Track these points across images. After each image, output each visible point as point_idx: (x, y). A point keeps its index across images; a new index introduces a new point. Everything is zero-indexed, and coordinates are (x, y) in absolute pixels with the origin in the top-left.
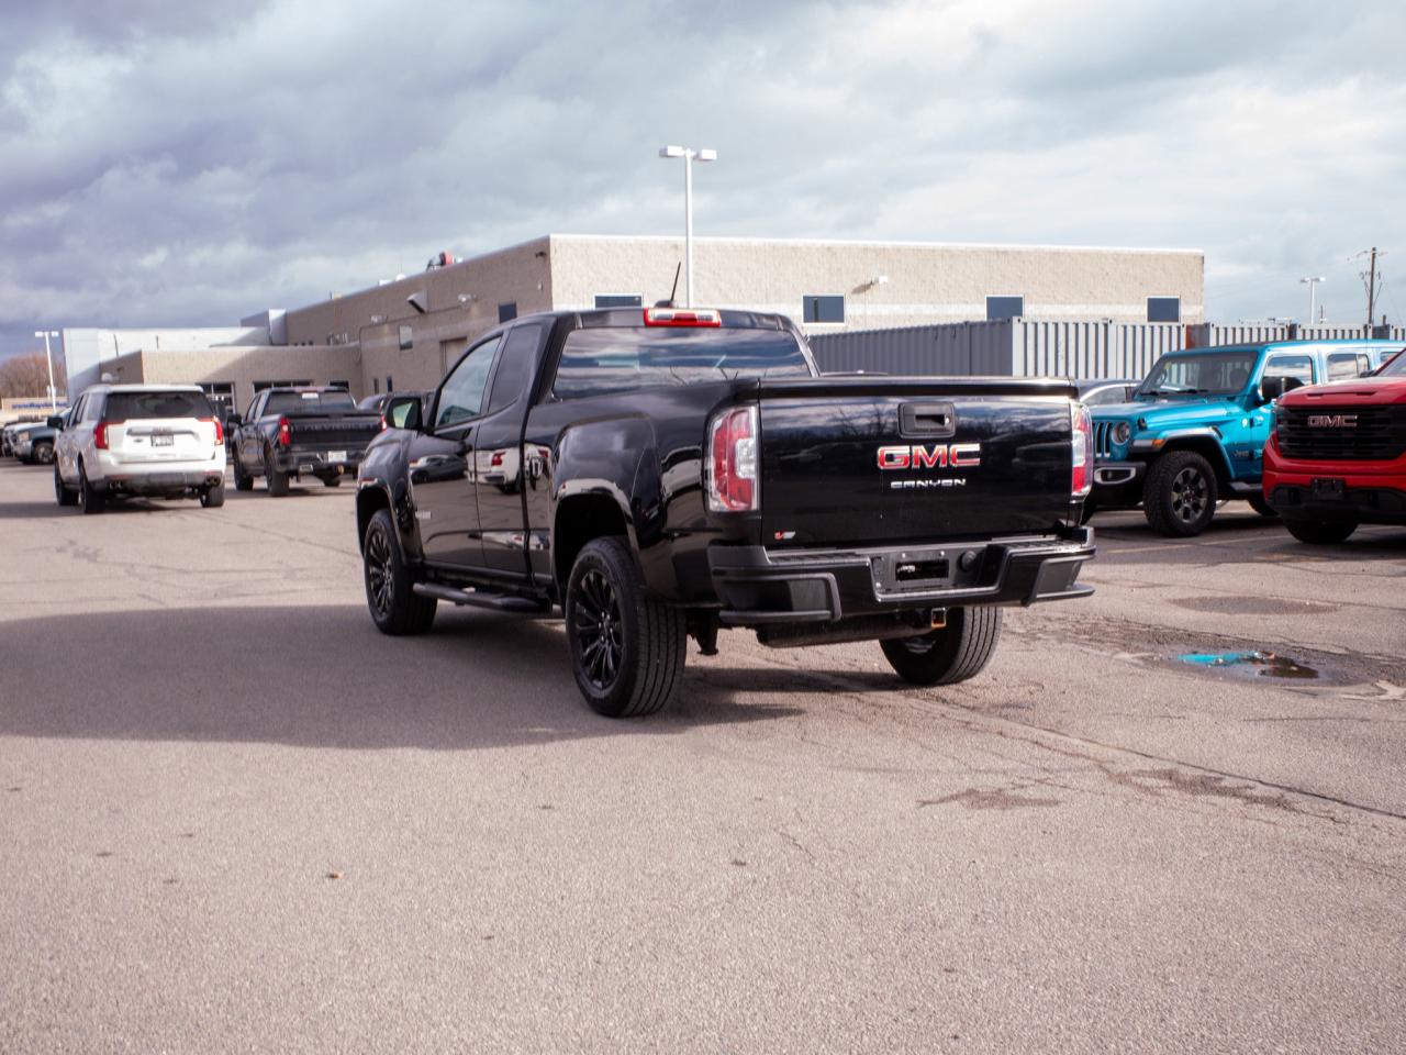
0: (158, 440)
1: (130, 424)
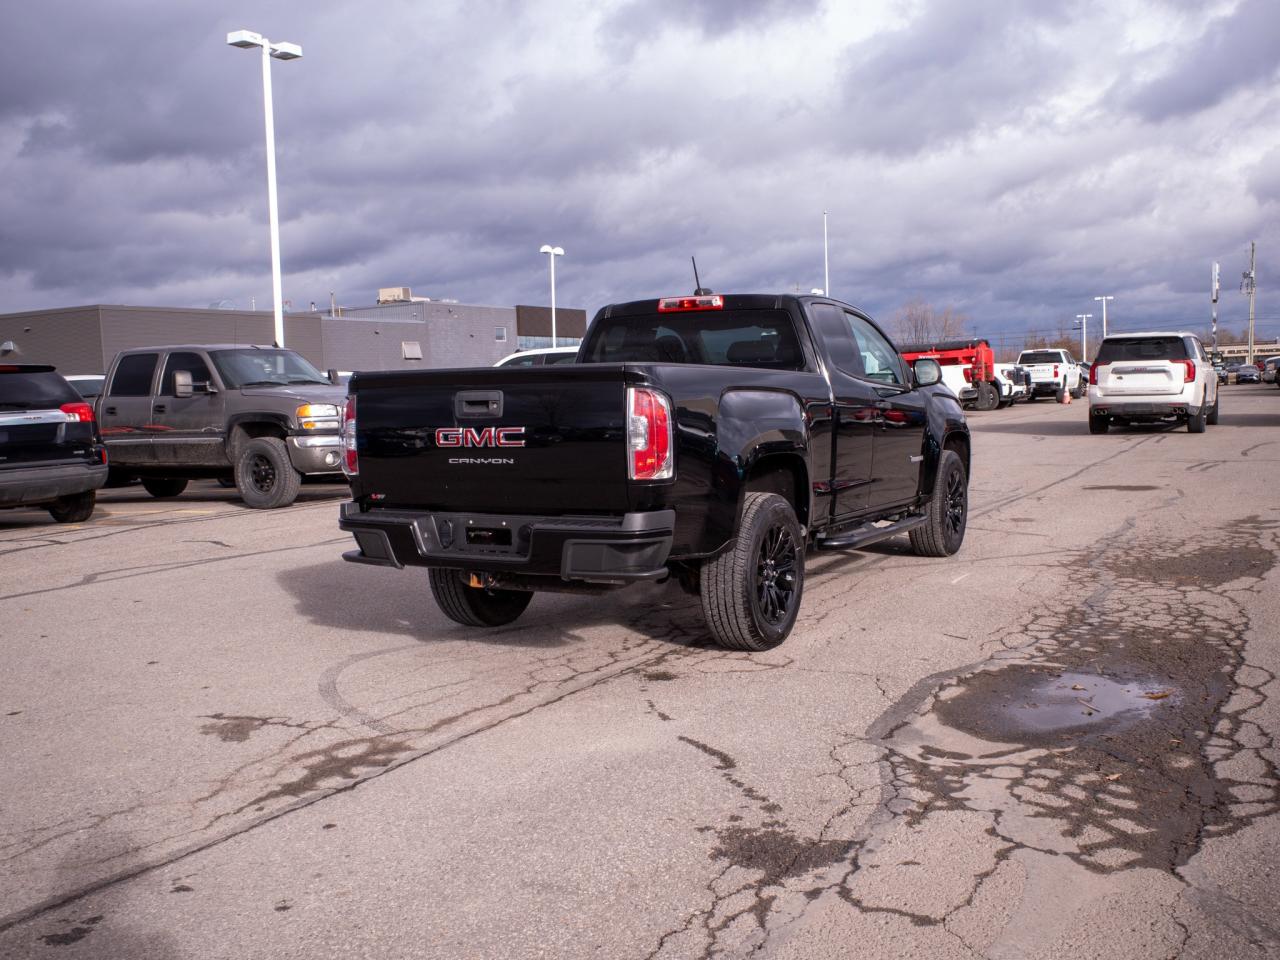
1: (1116, 364)
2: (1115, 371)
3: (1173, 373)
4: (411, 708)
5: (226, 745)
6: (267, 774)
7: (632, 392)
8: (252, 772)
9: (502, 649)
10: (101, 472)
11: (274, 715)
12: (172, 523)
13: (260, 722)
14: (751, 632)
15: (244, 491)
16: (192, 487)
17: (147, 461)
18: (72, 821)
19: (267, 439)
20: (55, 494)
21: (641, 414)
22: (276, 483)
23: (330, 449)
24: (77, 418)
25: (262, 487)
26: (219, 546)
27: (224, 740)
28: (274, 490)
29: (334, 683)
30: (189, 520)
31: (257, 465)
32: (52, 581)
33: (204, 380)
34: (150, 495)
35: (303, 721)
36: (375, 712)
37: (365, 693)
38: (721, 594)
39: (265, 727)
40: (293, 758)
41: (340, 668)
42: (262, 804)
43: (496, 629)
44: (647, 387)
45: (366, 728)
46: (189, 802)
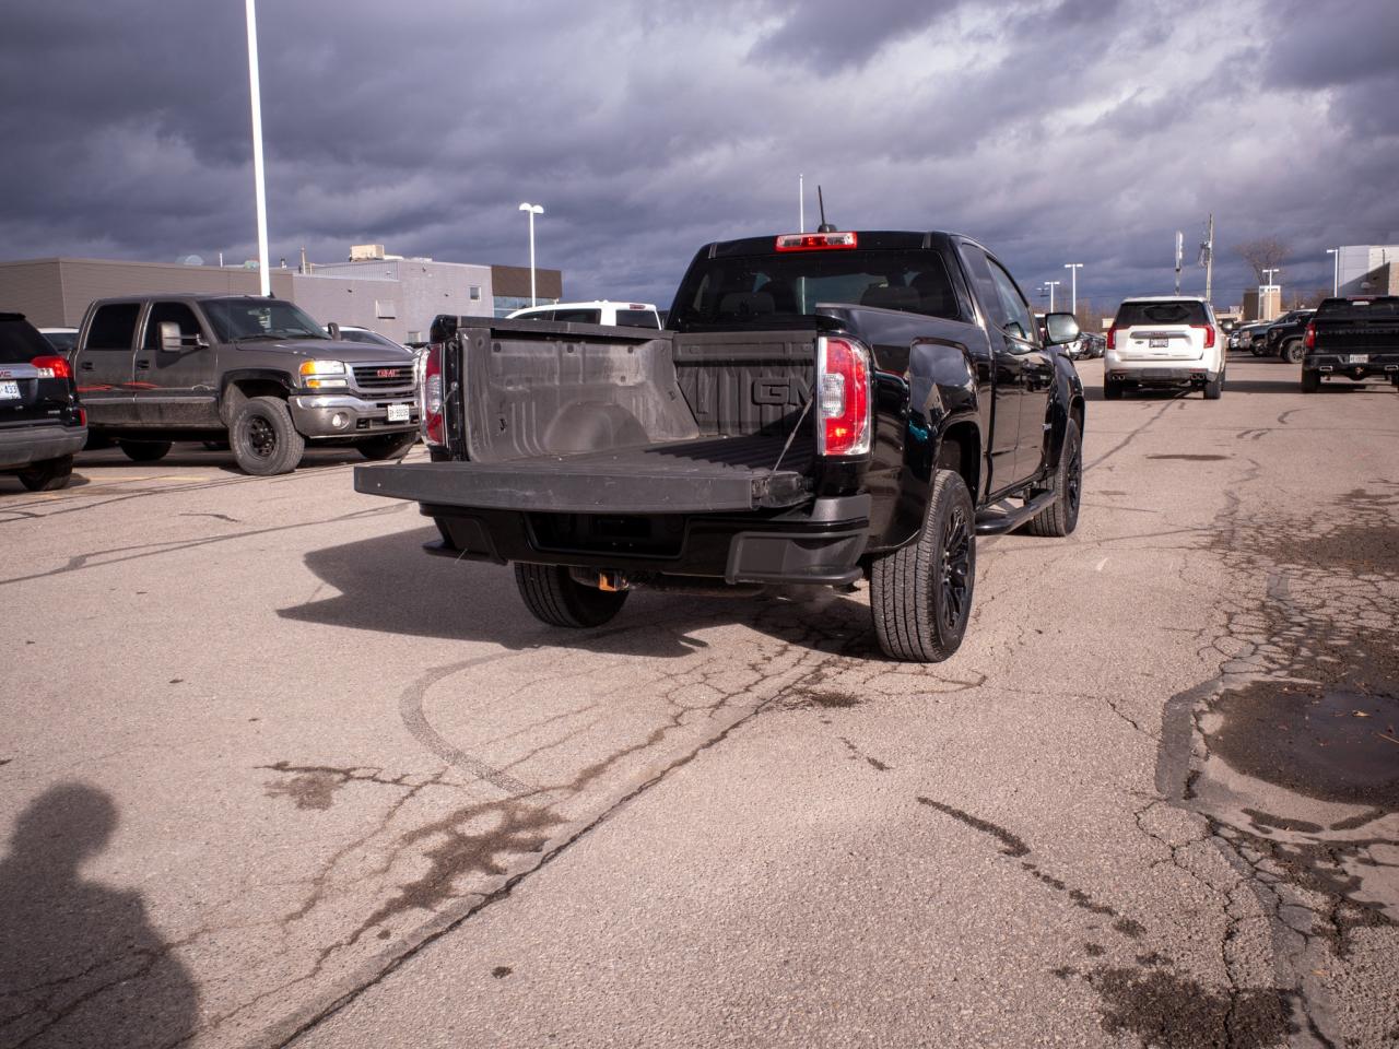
0: (1156, 342)
1: (1134, 329)
2: (1134, 335)
3: (1192, 338)
4: (535, 752)
5: (305, 814)
6: (376, 866)
7: (823, 342)
8: (352, 865)
9: (614, 659)
10: (79, 435)
11: (358, 764)
12: (162, 492)
13: (341, 776)
14: (933, 640)
15: (240, 456)
16: (176, 449)
17: (130, 422)
18: (107, 962)
19: (266, 398)
20: (27, 459)
21: (836, 372)
22: (277, 447)
23: (337, 410)
24: (52, 373)
25: (260, 451)
26: (223, 521)
27: (301, 805)
28: (274, 455)
29: (419, 710)
30: (181, 488)
31: (255, 427)
32: (31, 565)
33: (194, 333)
34: (128, 459)
35: (399, 776)
36: (490, 758)
37: (466, 727)
38: (899, 595)
39: (351, 784)
40: (404, 837)
41: (421, 687)
42: (384, 924)
43: (594, 631)
44: (842, 335)
45: (486, 784)
46: (276, 921)
